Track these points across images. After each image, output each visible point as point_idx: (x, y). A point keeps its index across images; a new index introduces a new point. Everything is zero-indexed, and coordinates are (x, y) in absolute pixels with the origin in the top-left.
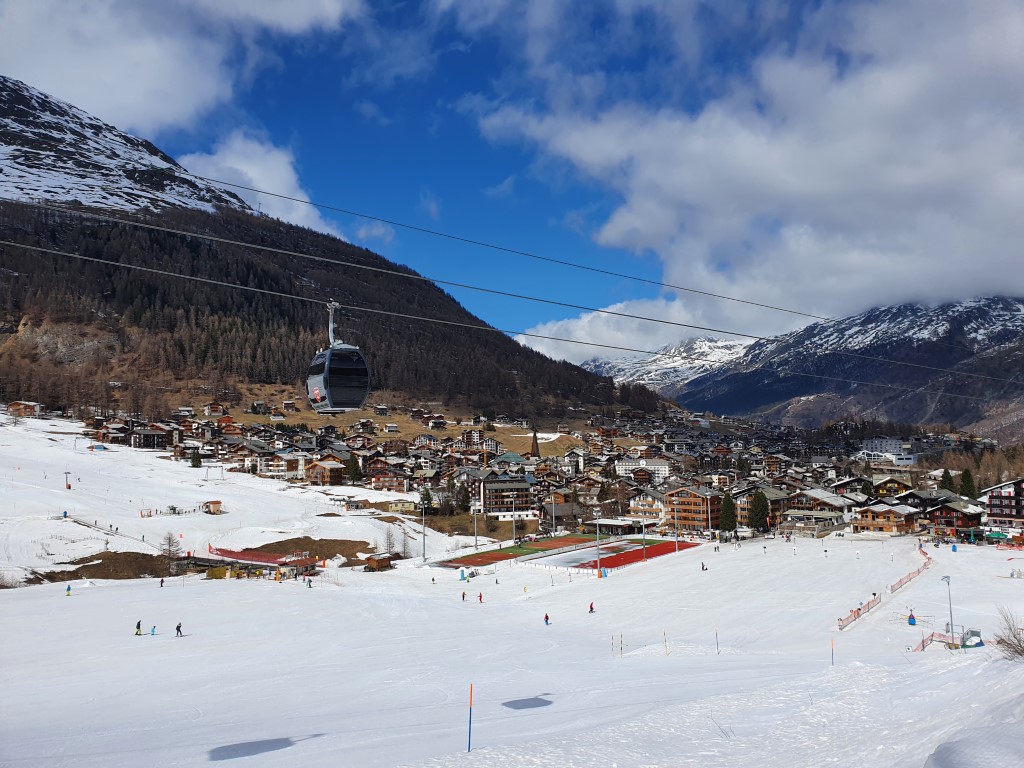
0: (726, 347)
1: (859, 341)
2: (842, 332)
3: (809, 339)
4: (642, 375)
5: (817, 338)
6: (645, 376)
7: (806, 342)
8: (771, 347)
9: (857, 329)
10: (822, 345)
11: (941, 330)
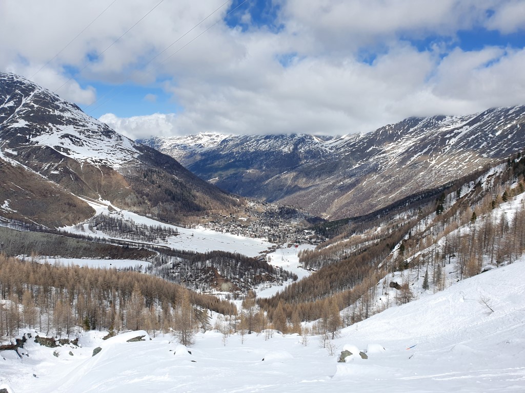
0: (209, 135)
1: (264, 147)
2: (258, 141)
3: (246, 142)
4: (175, 147)
5: (249, 143)
6: (176, 147)
7: (245, 144)
8: (231, 143)
9: (263, 141)
10: (251, 146)
11: (291, 148)
